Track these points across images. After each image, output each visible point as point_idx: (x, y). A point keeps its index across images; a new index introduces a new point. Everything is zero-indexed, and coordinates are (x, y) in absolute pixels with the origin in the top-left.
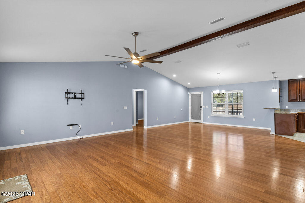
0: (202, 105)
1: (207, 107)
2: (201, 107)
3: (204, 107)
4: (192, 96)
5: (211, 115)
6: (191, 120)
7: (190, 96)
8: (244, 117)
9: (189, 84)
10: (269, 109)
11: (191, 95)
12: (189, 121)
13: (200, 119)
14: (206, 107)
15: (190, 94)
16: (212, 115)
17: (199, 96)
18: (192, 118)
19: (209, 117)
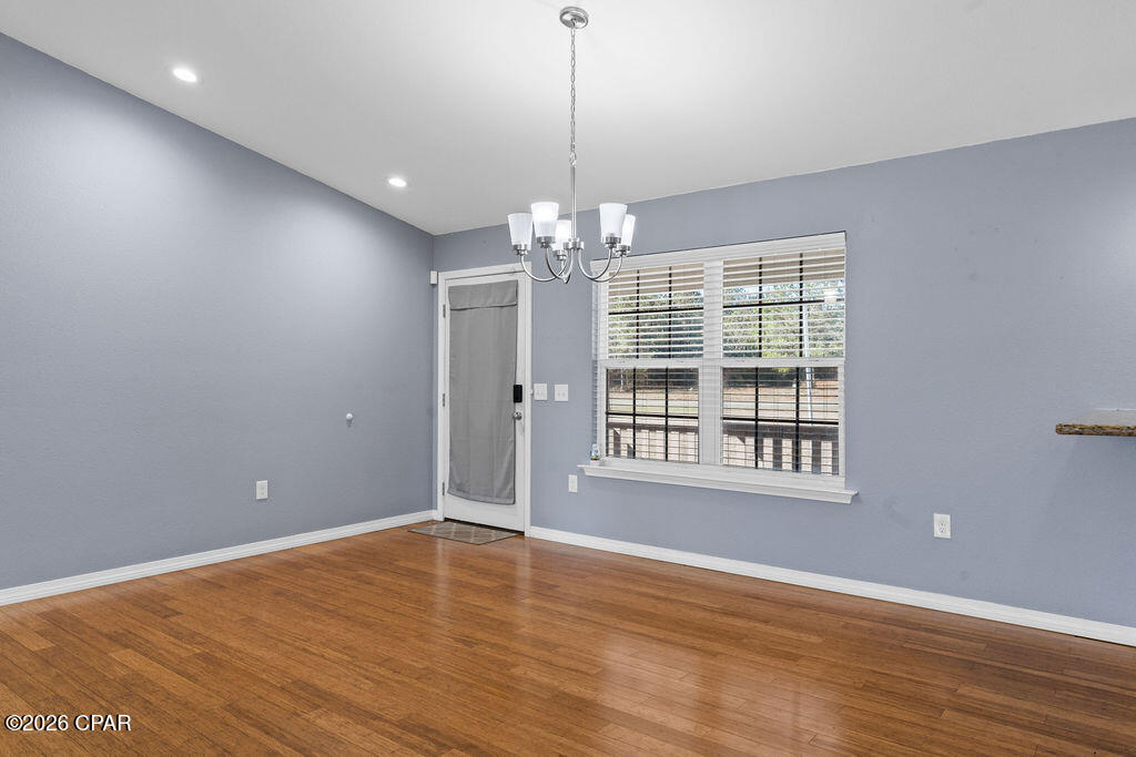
0: (524, 377)
1: (562, 392)
2: (518, 394)
3: (541, 391)
4: (462, 302)
5: (592, 469)
6: (449, 506)
7: (443, 299)
8: (855, 498)
9: (398, 182)
10: (1098, 431)
11: (452, 290)
12: (437, 515)
13: (511, 498)
14: (551, 392)
15: (445, 280)
16: (595, 464)
17: (506, 299)
18: (459, 488)
19: (573, 483)
